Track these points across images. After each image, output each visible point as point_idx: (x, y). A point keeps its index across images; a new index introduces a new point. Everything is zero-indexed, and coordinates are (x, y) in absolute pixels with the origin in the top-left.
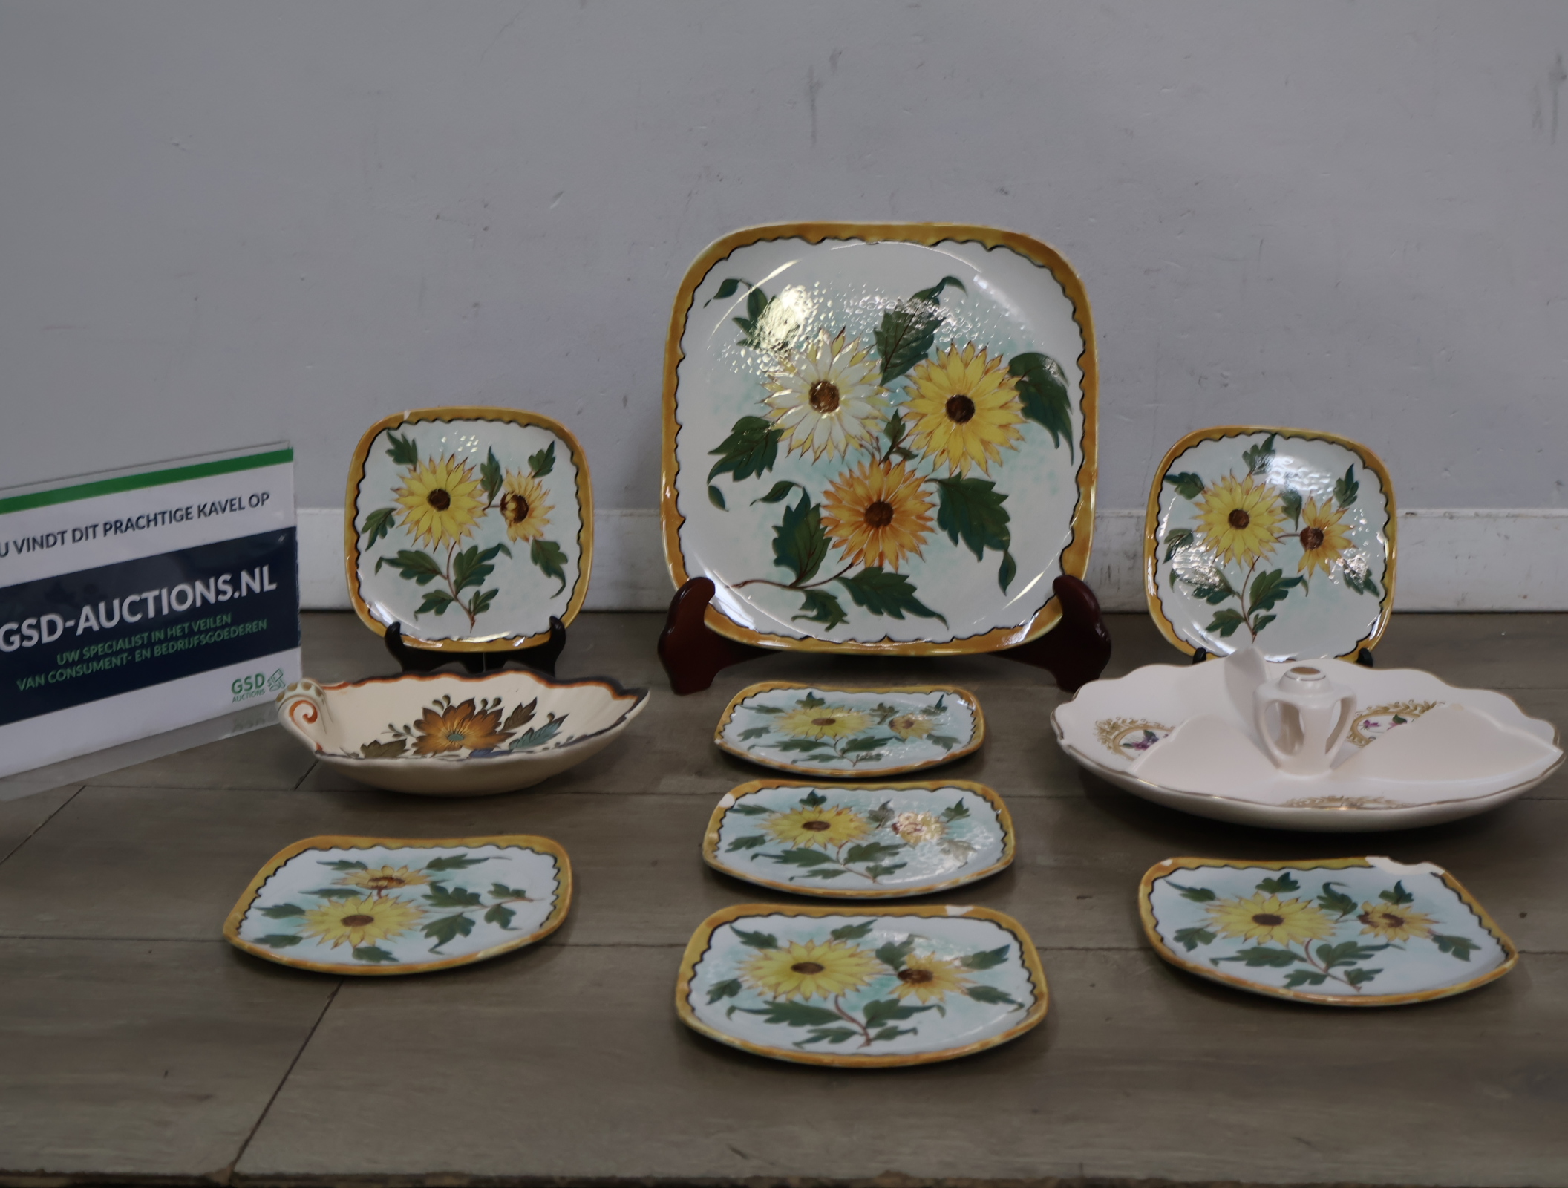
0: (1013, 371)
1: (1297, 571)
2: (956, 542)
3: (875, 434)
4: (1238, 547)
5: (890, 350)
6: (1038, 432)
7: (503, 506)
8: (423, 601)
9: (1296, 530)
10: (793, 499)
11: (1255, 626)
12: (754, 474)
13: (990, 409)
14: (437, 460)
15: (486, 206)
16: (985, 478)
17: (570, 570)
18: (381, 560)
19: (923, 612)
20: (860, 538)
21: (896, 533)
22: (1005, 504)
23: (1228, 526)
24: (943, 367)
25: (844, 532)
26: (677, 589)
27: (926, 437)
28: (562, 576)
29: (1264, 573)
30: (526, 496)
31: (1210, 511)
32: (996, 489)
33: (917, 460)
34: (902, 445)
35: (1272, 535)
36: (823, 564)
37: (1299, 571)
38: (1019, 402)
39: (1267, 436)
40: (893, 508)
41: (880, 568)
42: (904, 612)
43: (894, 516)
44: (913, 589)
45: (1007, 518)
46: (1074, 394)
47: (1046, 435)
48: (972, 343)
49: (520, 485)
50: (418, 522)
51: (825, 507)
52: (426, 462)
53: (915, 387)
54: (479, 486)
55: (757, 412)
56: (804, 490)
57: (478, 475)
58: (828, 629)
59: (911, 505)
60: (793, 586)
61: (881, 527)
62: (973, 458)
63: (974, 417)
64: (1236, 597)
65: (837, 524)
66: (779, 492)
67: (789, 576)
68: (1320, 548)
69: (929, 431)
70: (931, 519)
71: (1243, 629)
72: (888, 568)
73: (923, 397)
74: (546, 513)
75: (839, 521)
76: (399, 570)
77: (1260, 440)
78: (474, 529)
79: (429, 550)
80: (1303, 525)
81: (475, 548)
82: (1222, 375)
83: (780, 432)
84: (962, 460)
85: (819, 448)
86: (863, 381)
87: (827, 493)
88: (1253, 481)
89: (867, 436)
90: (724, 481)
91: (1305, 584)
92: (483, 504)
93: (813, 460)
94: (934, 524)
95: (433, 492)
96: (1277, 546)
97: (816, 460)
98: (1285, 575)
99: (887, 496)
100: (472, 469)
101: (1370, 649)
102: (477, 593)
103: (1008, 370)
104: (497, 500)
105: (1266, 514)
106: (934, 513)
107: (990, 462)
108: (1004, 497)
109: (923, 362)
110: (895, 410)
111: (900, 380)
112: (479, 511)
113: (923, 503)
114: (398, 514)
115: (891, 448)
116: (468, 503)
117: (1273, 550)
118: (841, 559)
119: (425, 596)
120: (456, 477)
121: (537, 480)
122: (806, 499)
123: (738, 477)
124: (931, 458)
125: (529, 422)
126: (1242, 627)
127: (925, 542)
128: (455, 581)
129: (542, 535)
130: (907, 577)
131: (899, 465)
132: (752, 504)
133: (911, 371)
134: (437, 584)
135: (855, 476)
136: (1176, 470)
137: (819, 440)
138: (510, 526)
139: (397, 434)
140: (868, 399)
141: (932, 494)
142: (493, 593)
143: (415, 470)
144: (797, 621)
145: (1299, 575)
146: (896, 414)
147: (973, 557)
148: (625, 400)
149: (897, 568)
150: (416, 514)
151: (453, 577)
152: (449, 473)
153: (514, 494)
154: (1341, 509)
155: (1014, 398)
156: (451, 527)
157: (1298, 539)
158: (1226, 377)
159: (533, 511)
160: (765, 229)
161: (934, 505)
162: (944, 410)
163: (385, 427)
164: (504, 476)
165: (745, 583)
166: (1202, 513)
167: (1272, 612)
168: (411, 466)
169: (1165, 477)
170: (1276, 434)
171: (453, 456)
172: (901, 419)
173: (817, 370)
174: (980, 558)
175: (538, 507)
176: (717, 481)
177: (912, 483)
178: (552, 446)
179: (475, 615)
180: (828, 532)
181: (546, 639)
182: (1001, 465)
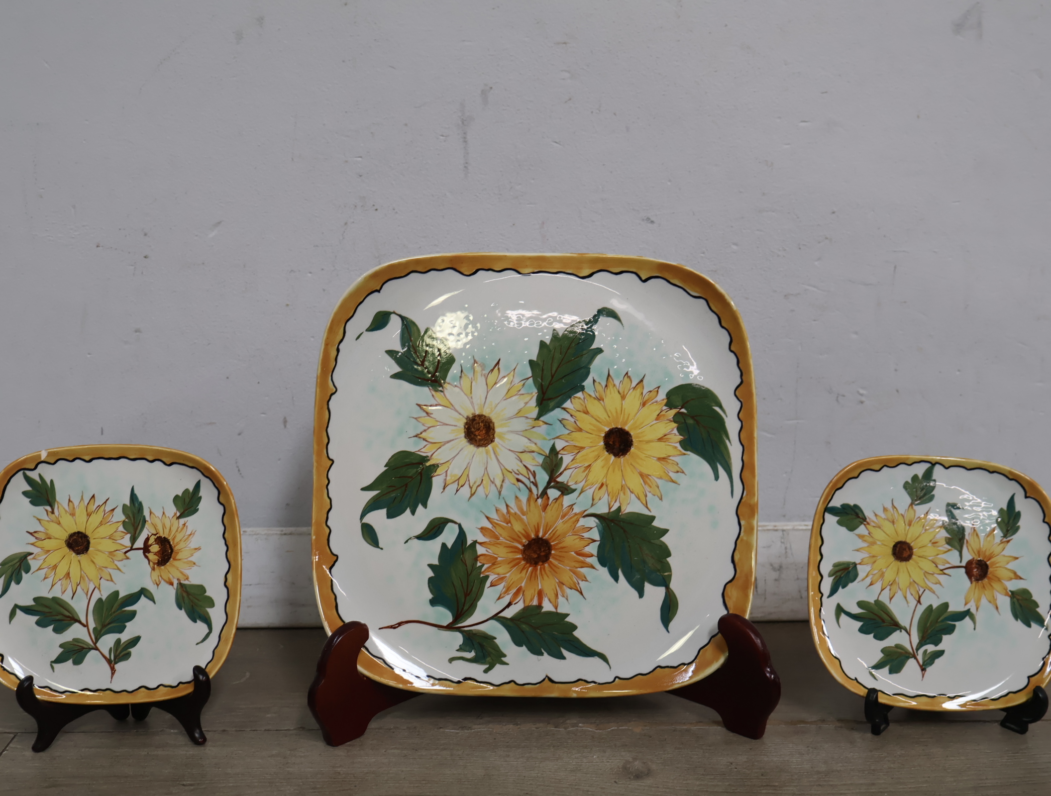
0: (670, 404)
1: (964, 603)
2: (616, 579)
3: (532, 468)
4: (903, 580)
5: (546, 383)
6: (696, 464)
7: (146, 549)
8: (61, 650)
9: (961, 562)
10: (449, 537)
11: (923, 663)
12: (408, 511)
13: (648, 442)
14: (76, 502)
15: (145, 235)
16: (645, 512)
17: (217, 615)
18: (16, 606)
19: (584, 651)
20: (518, 576)
21: (554, 569)
22: (664, 539)
23: (892, 558)
24: (600, 399)
25: (501, 570)
26: (330, 634)
27: (584, 471)
28: (207, 621)
29: (931, 606)
30: (170, 538)
31: (873, 543)
32: (655, 523)
33: (576, 494)
34: (559, 479)
35: (937, 566)
36: (480, 603)
37: (966, 604)
38: (677, 434)
39: (929, 465)
41: (540, 606)
42: (565, 652)
44: (574, 627)
45: (669, 555)
46: (732, 425)
47: (705, 467)
48: (629, 374)
49: (164, 526)
50: (55, 567)
51: (481, 544)
52: (65, 504)
53: (573, 420)
54: (121, 528)
55: (411, 446)
56: (460, 526)
57: (119, 516)
58: (486, 671)
59: (570, 541)
60: (450, 627)
61: (540, 563)
62: (632, 492)
63: (632, 449)
64: (903, 631)
65: (494, 562)
66: (434, 529)
67: (445, 616)
68: (986, 580)
71: (911, 666)
72: (547, 607)
73: (580, 430)
74: (192, 555)
75: (497, 558)
76: (35, 618)
77: (920, 470)
78: (115, 574)
79: (66, 597)
80: (967, 556)
81: (116, 593)
82: (858, 392)
83: (435, 467)
84: (622, 494)
85: (475, 483)
86: (519, 414)
87: (483, 530)
88: (915, 511)
89: (524, 471)
90: (378, 518)
91: (973, 618)
92: (127, 547)
93: (470, 495)
94: (594, 561)
95: (71, 536)
96: (942, 578)
97: (472, 495)
98: (951, 609)
99: (545, 534)
100: (113, 510)
101: (1043, 686)
102: (118, 641)
103: (665, 401)
104: (140, 543)
105: (930, 545)
106: (593, 549)
107: (648, 493)
108: (665, 531)
109: (580, 395)
110: (552, 444)
111: (557, 413)
112: (120, 554)
113: (582, 538)
114: (34, 558)
115: (549, 483)
116: (108, 546)
117: (939, 583)
118: (499, 599)
119: (61, 646)
120: (96, 519)
121: (182, 521)
122: (462, 535)
123: (390, 516)
124: (590, 492)
125: (173, 460)
126: (911, 662)
127: (585, 579)
128: (94, 629)
129: (187, 579)
130: (567, 615)
131: (556, 499)
132: (407, 542)
133: (568, 404)
134: (76, 632)
135: (512, 511)
136: (836, 502)
137: (475, 475)
138: (153, 569)
139: (34, 475)
140: (523, 433)
141: (591, 528)
142: (135, 641)
143: (53, 512)
144: (454, 662)
145: (966, 609)
146: (553, 449)
147: (635, 594)
148: (285, 422)
149: (556, 608)
150: (53, 559)
151: (92, 625)
152: (89, 515)
153: (158, 535)
154: (1005, 540)
155: (673, 430)
156: (91, 571)
157: (963, 570)
158: (862, 395)
159: (177, 553)
160: (418, 261)
161: (594, 541)
162: (602, 443)
163: (20, 468)
164: (147, 518)
165: (400, 624)
166: (865, 545)
167: (940, 647)
168: (49, 508)
169: (828, 510)
170: (937, 463)
171: (93, 496)
172: (558, 453)
173: (472, 403)
174: (641, 595)
175: (183, 549)
176: (370, 518)
177: (571, 518)
178: (198, 486)
179: (116, 663)
180: (485, 570)
181: (190, 689)
182: (661, 499)
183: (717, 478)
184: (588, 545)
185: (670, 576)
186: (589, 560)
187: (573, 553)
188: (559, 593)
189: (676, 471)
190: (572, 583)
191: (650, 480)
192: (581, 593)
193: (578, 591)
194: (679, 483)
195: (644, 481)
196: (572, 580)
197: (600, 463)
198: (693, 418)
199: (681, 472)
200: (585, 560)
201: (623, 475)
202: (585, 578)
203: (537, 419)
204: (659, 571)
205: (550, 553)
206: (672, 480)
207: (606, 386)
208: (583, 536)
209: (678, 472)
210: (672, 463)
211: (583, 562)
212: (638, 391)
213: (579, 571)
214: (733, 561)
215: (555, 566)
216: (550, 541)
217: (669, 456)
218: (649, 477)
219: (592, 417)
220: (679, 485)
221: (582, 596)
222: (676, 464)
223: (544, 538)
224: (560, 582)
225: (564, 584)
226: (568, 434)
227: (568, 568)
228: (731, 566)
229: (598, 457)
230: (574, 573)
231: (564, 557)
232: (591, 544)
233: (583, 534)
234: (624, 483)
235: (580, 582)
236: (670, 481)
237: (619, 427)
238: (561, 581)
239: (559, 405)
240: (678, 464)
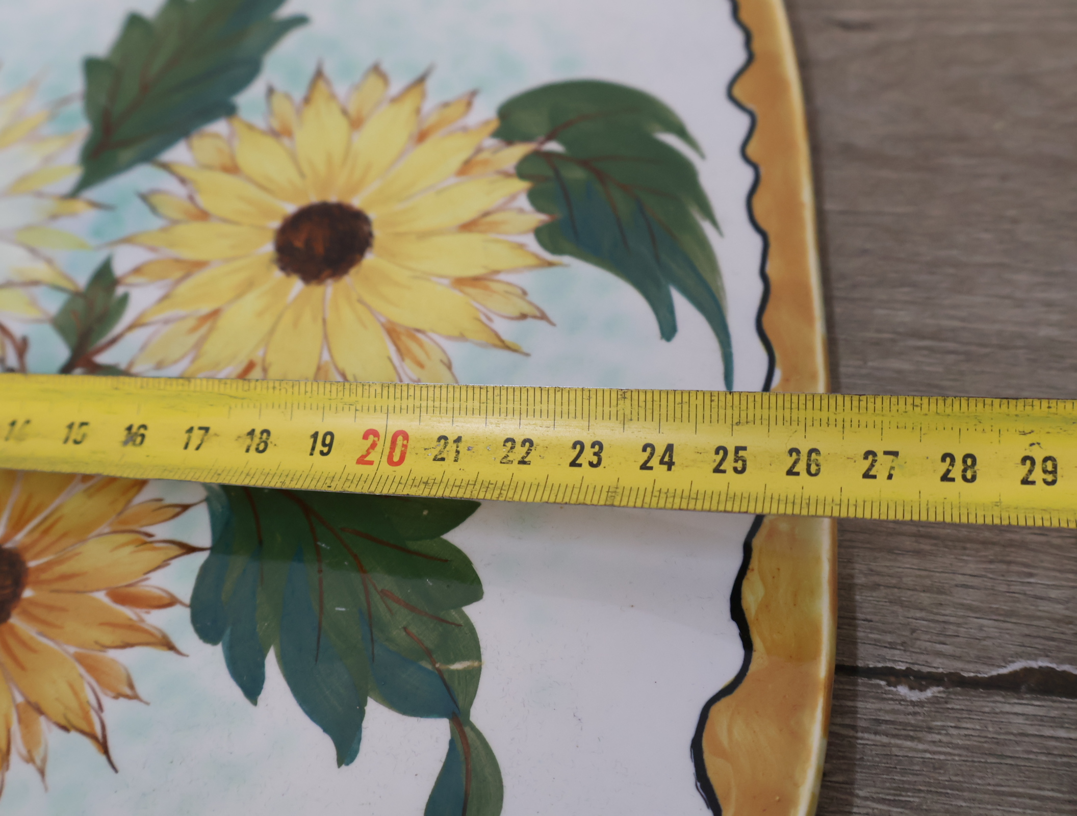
13: (423, 235)
24: (280, 133)
27: (194, 329)
40: (32, 564)
43: (28, 593)
69: (206, 309)
70: (172, 602)
73: (203, 215)
103: (494, 125)
109: (220, 127)
141: (185, 507)
147: (326, 746)
155: (513, 197)
161: (189, 549)
183: (668, 330)
184: (164, 564)
185: (473, 677)
186: (156, 619)
187: (101, 596)
188: (18, 746)
189: (516, 313)
190: (74, 704)
191: (421, 345)
192: (104, 747)
193: (92, 736)
194: (525, 350)
195: (399, 350)
196: (76, 694)
197: (252, 302)
198: (585, 164)
199: (535, 317)
200: (142, 620)
201: (326, 337)
202: (131, 686)
203: (74, 194)
204: (428, 654)
205: (16, 596)
206: (502, 341)
207: (307, 100)
208: (150, 535)
209: (523, 316)
210: (507, 292)
211: (131, 626)
212: (408, 105)
213: (114, 661)
214: (737, 613)
215: (24, 644)
216: (27, 556)
217: (497, 272)
218: (420, 336)
219: (250, 180)
220: (527, 355)
221: (103, 758)
222: (520, 292)
223: (8, 545)
224: (29, 703)
225: (40, 711)
226: (163, 230)
227: (72, 650)
228: (733, 629)
229: (249, 285)
230: (93, 668)
231: (63, 610)
232: (175, 563)
233: (150, 529)
234: (326, 357)
235: (107, 702)
236: (495, 346)
237: (333, 198)
238: (33, 699)
239: (149, 157)
240: (525, 293)
